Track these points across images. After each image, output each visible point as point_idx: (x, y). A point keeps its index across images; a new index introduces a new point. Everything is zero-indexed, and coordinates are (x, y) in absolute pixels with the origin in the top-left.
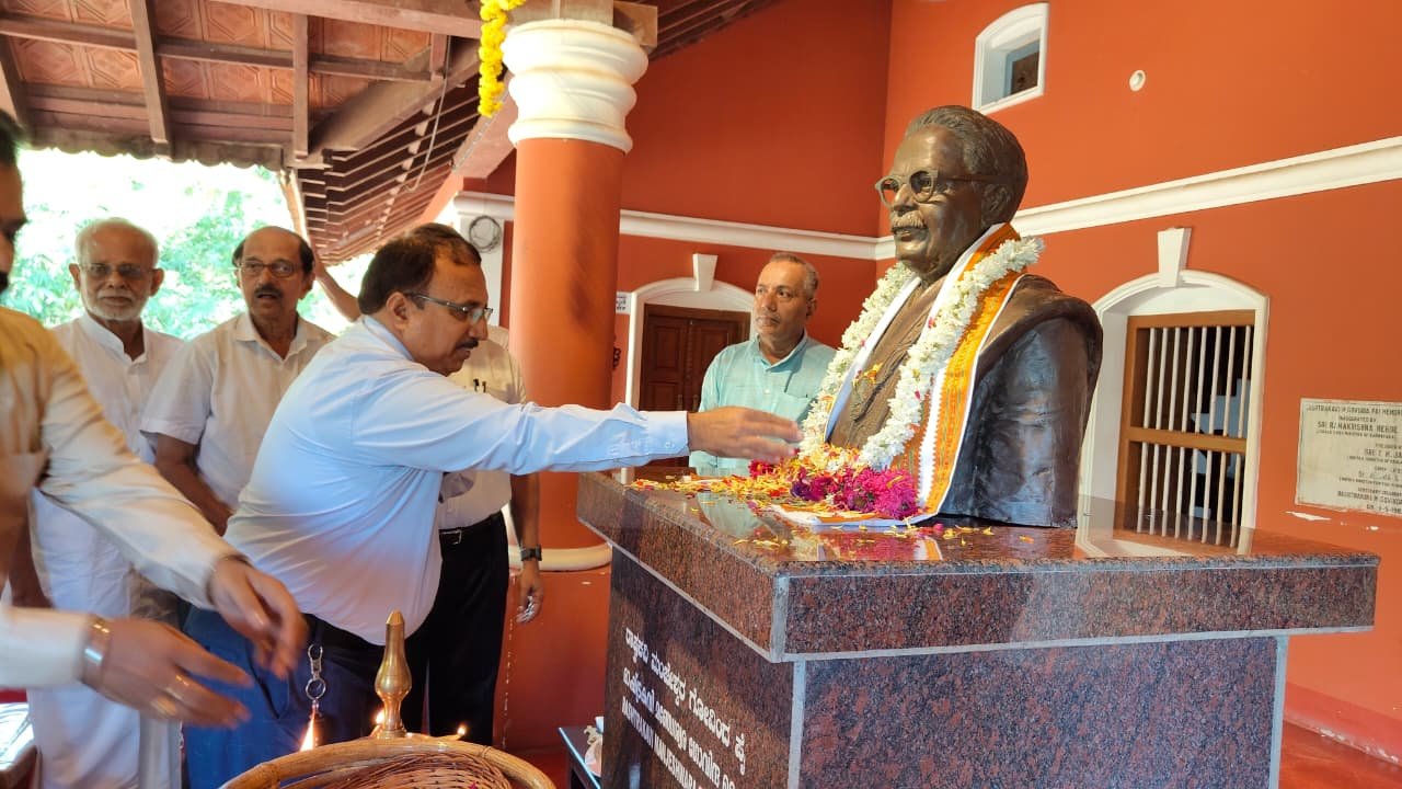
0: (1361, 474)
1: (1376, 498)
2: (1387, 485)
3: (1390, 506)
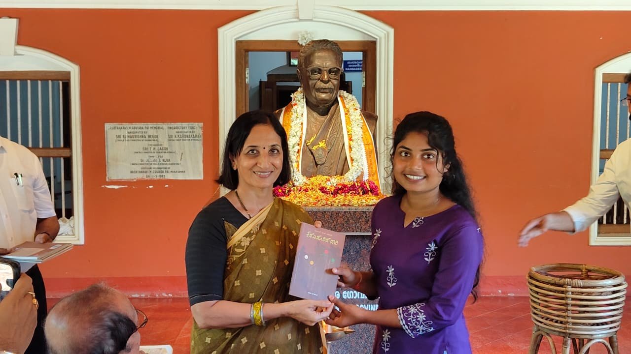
0: (142, 161)
1: (151, 172)
2: (155, 164)
3: (158, 174)
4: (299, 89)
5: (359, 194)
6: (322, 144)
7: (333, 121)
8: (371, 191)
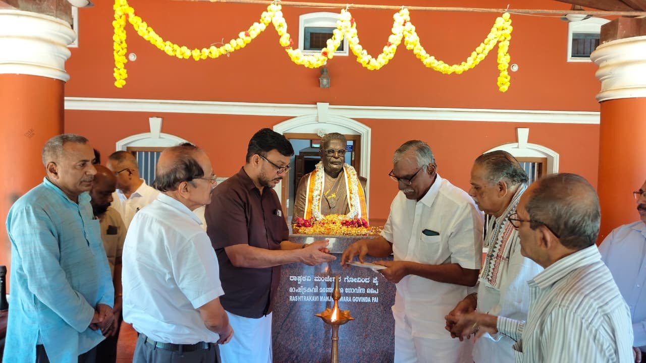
4: (320, 162)
5: (356, 227)
6: (333, 195)
7: (340, 181)
8: (363, 225)
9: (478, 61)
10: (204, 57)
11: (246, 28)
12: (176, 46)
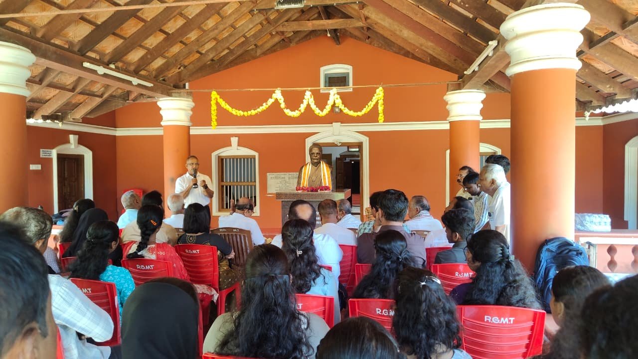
0: (279, 186)
1: (283, 190)
2: (284, 187)
7: (318, 168)
9: (369, 110)
10: (249, 115)
11: (266, 101)
12: (237, 111)
